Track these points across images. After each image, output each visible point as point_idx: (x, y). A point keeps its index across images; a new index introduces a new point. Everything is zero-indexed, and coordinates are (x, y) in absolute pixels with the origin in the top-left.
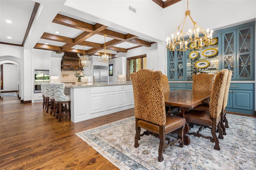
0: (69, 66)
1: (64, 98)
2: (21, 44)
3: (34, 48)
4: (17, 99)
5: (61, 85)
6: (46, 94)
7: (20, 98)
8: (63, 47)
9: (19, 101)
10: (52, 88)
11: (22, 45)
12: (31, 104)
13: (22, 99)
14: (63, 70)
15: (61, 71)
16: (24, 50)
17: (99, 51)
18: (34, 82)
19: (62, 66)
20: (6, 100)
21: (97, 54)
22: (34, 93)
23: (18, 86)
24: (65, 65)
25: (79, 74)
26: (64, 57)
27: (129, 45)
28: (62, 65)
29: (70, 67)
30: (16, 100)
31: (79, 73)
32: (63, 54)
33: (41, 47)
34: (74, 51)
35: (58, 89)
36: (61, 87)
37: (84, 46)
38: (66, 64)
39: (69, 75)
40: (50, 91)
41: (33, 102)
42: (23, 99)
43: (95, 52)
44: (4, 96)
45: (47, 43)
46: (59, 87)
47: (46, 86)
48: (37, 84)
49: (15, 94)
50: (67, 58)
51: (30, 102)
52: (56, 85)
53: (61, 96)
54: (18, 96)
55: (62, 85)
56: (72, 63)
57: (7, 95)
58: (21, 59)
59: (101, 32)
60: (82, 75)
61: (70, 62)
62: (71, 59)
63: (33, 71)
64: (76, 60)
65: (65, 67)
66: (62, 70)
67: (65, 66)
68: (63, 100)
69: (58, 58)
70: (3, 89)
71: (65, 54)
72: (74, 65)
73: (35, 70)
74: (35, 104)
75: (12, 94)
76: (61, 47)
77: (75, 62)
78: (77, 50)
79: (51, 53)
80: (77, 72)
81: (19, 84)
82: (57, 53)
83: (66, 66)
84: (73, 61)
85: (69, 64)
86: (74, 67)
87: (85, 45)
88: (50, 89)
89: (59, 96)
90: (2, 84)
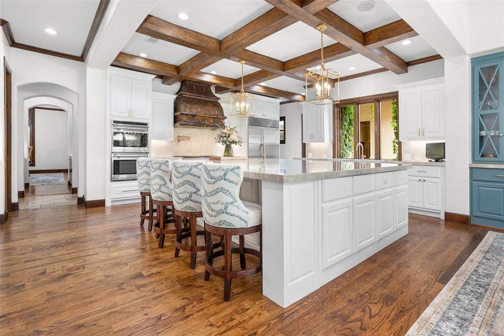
0: (194, 116)
1: (243, 217)
2: (80, 56)
3: (112, 65)
4: (68, 192)
5: (232, 170)
6: (159, 190)
7: (75, 191)
8: (182, 67)
9: (73, 197)
10: (184, 175)
11: (82, 58)
12: (104, 211)
13: (80, 194)
14: (181, 124)
15: (174, 127)
16: (88, 69)
17: (263, 84)
18: (112, 153)
19: (176, 114)
20: (42, 195)
21: (257, 89)
22: (112, 180)
23: (70, 160)
24: (184, 112)
25: (229, 136)
26: (182, 94)
27: (348, 68)
28: (178, 113)
29: (196, 118)
30: (66, 195)
31: (228, 133)
32: (177, 86)
33: (129, 63)
34: (207, 78)
35: (222, 184)
36: (230, 176)
37: (243, 62)
38: (186, 109)
39: (190, 139)
40: (179, 186)
41: (108, 204)
42: (82, 196)
43: (253, 85)
44: (36, 182)
45: (146, 54)
46: (224, 178)
47: (158, 166)
48: (118, 157)
49: (61, 178)
50: (187, 95)
51: (101, 204)
52: (214, 170)
53: (231, 209)
54: (70, 184)
55: (236, 171)
56: (199, 109)
57: (43, 181)
58: (77, 94)
59: (316, 13)
60: (237, 140)
61: (196, 107)
62: (198, 100)
63: (109, 124)
64: (209, 101)
65: (184, 118)
66: (178, 124)
67: (183, 114)
68: (238, 224)
69: (168, 94)
70: (36, 165)
71: (181, 86)
72: (205, 114)
73: (115, 122)
74: (115, 208)
75: (55, 176)
76: (178, 67)
77: (207, 107)
78: (214, 77)
79: (153, 80)
80: (223, 131)
81: (71, 155)
82: (163, 83)
83: (186, 115)
84: (203, 103)
85: (194, 112)
86: (204, 118)
87: (245, 60)
88: (177, 178)
89: (226, 208)
90: (32, 153)
